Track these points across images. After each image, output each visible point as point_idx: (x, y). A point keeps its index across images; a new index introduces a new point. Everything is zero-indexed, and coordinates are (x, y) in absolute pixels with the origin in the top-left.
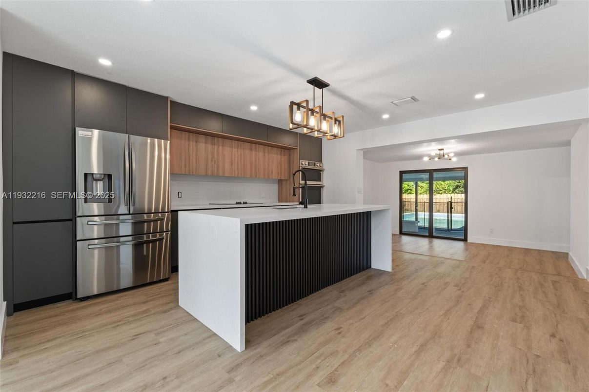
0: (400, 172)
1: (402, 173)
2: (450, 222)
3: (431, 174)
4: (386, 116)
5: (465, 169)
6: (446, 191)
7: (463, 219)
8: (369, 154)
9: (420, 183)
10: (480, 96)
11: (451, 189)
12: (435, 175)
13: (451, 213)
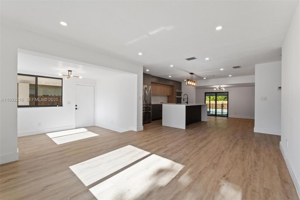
0: (205, 93)
1: (206, 93)
2: (222, 112)
3: (216, 94)
4: (205, 78)
5: (228, 92)
6: (221, 100)
7: (227, 112)
8: (197, 88)
9: (211, 97)
10: (230, 76)
11: (223, 99)
12: (217, 94)
13: (223, 109)
